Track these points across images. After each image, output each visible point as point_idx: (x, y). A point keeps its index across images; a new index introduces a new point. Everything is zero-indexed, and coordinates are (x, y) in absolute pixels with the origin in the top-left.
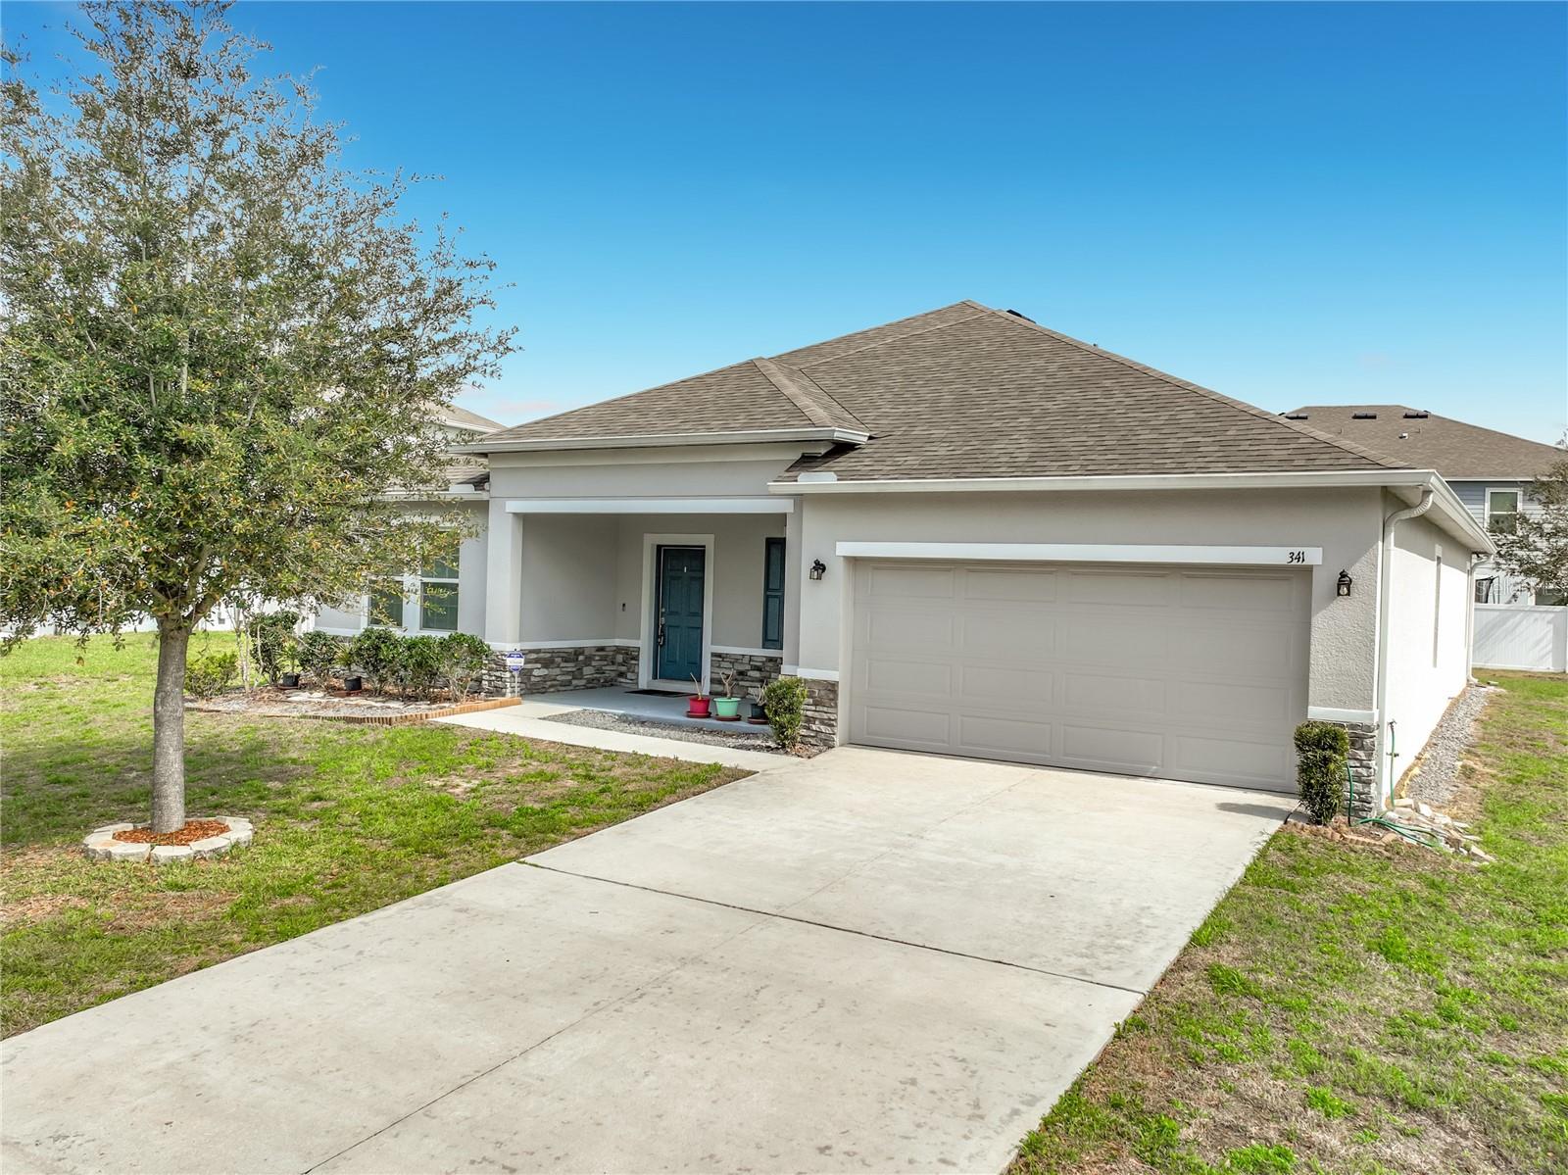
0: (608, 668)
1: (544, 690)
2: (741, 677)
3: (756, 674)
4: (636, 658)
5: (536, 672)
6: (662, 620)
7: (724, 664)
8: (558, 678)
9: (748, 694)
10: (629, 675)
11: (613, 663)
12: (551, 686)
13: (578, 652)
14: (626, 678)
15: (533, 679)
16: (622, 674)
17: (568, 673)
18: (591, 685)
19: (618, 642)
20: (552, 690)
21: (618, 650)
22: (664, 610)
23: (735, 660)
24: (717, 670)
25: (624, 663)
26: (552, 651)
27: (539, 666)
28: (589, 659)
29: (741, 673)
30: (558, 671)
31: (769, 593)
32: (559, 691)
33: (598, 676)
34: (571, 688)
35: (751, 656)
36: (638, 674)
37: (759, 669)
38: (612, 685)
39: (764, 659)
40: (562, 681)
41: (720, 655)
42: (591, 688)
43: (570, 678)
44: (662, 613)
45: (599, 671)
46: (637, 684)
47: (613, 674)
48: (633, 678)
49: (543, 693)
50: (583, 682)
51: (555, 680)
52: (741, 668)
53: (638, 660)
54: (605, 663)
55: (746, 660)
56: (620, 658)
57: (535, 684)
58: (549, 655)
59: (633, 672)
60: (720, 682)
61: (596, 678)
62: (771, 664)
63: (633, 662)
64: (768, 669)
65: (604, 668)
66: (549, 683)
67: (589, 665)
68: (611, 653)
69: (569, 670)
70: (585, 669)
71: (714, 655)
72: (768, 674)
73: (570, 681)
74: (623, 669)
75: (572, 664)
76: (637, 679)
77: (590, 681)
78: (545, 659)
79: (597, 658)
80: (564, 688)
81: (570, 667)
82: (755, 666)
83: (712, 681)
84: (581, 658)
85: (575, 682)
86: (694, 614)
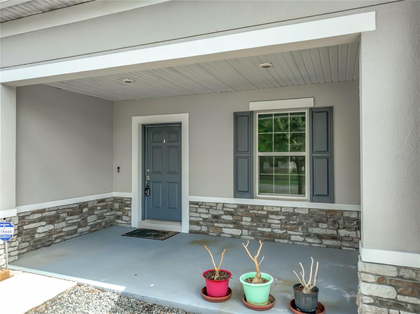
0: (108, 214)
1: (48, 243)
2: (216, 220)
3: (229, 218)
4: (129, 206)
5: (40, 230)
6: (148, 178)
7: (200, 210)
8: (64, 230)
9: (222, 233)
10: (124, 218)
11: (112, 210)
12: (56, 238)
13: (82, 206)
14: (122, 220)
15: (37, 236)
16: (119, 217)
17: (73, 224)
18: (93, 229)
19: (115, 194)
20: (58, 241)
21: (115, 200)
22: (148, 170)
23: (210, 207)
24: (194, 214)
25: (120, 209)
26: (57, 209)
27: (44, 223)
28: (92, 210)
29: (216, 217)
30: (64, 224)
31: (237, 155)
32: (65, 240)
33: (100, 221)
34: (77, 235)
35: (224, 204)
36: (131, 217)
37: (231, 214)
38: (112, 225)
39: (236, 206)
40: (68, 232)
41: (197, 203)
42: (94, 231)
43: (76, 227)
44: (148, 172)
45: (101, 217)
46: (130, 224)
47: (112, 217)
48: (128, 220)
49: (49, 246)
50: (88, 228)
51: (60, 232)
52: (215, 213)
53: (130, 207)
54: (106, 210)
55: (219, 207)
56: (117, 206)
57: (40, 240)
58: (55, 212)
59: (127, 215)
60: (197, 223)
61: (99, 223)
62: (241, 210)
63: (126, 208)
64: (240, 214)
65: (104, 214)
66: (55, 236)
67: (92, 214)
68: (110, 203)
69: (75, 221)
70: (88, 218)
71: (191, 203)
72: (240, 218)
73: (76, 230)
74: (120, 213)
75: (76, 217)
76: (130, 220)
77: (92, 226)
78: (50, 217)
79: (99, 208)
80: (70, 237)
81: (76, 219)
82: (228, 212)
83: (191, 223)
84: (85, 210)
85: (80, 230)
86: (174, 173)
